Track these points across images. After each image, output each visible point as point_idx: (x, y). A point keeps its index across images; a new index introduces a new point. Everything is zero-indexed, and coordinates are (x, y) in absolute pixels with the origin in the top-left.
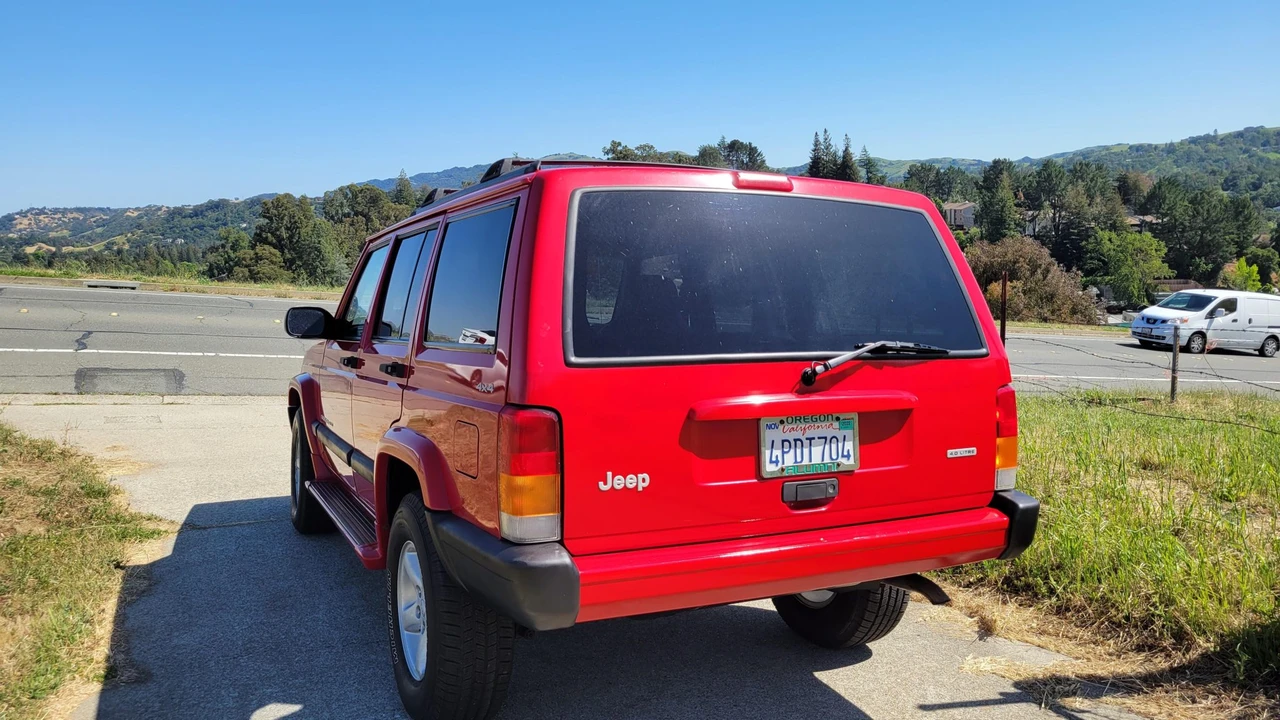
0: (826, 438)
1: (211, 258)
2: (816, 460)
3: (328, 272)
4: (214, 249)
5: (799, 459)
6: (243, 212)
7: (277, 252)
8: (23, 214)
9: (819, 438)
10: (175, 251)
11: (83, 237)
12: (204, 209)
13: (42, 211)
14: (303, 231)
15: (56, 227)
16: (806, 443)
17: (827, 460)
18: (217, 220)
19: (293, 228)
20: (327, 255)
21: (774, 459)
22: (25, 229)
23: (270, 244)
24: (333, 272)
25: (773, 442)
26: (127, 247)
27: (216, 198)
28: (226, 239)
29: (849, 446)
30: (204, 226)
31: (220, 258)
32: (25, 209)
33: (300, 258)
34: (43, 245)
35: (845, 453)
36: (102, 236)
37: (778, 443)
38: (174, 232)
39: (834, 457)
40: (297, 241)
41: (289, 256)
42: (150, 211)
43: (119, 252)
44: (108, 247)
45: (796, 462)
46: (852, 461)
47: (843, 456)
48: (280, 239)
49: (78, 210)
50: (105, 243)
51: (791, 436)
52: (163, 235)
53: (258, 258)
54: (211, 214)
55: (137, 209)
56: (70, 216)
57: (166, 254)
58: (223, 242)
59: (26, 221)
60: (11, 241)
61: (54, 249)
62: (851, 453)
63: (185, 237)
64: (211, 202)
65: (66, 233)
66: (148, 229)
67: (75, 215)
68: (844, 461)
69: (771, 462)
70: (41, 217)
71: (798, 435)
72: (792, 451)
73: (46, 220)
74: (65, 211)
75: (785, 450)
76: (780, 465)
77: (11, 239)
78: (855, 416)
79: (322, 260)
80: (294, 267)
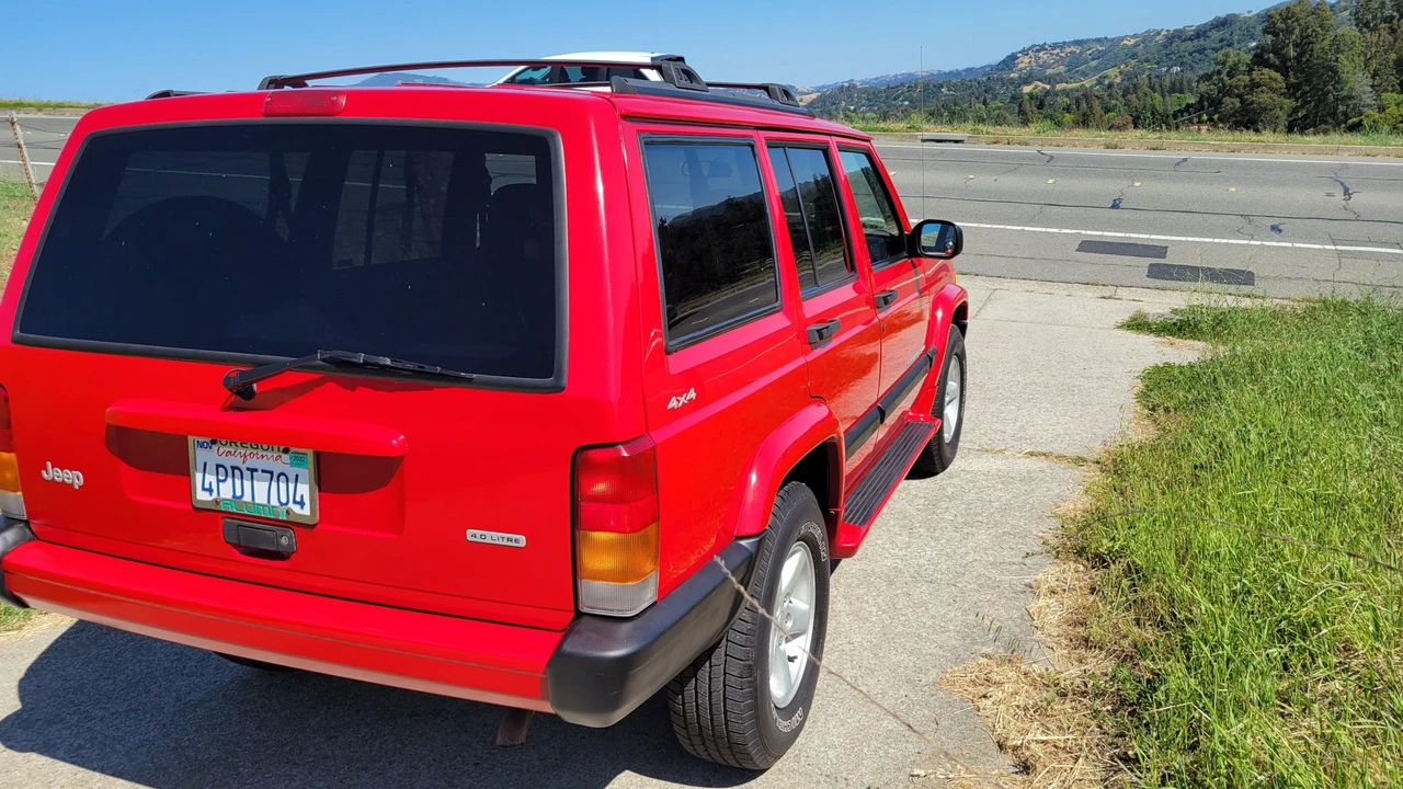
0: (271, 473)
1: (1203, 87)
2: (261, 499)
3: (1344, 98)
4: (1207, 77)
5: (238, 493)
6: (1254, 28)
7: (1277, 75)
8: (1025, 52)
9: (263, 471)
10: (1167, 83)
11: (1077, 72)
12: (1208, 27)
13: (1042, 48)
14: (1317, 47)
15: (1053, 63)
16: (247, 474)
17: (274, 502)
18: (1221, 40)
19: (1304, 44)
20: (1344, 76)
21: (207, 486)
22: (1025, 68)
23: (1271, 66)
24: (1350, 97)
25: (205, 464)
26: (1118, 80)
27: (1222, 14)
28: (1224, 63)
29: (304, 490)
30: (1205, 49)
31: (1212, 87)
32: (1027, 46)
33: (1308, 81)
34: (1039, 83)
35: (298, 499)
36: (1097, 69)
37: (211, 467)
38: (1171, 59)
39: (284, 500)
40: (1308, 60)
41: (1292, 80)
42: (1147, 38)
43: (1110, 86)
44: (1099, 82)
45: (234, 496)
46: (306, 511)
47: (295, 502)
48: (1284, 59)
49: (1078, 43)
50: (1097, 77)
51: (229, 462)
52: (1158, 63)
53: (1254, 86)
54: (1216, 35)
55: (1135, 36)
56: (1068, 50)
57: (1157, 87)
58: (1219, 67)
59: (1027, 60)
60: (1012, 81)
61: (1048, 87)
62: (307, 500)
63: (1182, 64)
64: (1217, 19)
65: (1062, 69)
66: (1143, 58)
67: (1073, 48)
68: (296, 509)
69: (204, 489)
70: (1041, 54)
71: (237, 461)
72: (230, 480)
73: (1045, 56)
74: (1063, 45)
75: (221, 478)
76: (215, 495)
77: (1012, 79)
78: (310, 453)
79: (1338, 82)
80: (1298, 94)
